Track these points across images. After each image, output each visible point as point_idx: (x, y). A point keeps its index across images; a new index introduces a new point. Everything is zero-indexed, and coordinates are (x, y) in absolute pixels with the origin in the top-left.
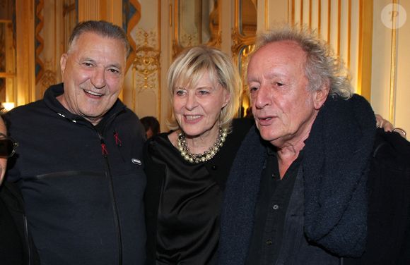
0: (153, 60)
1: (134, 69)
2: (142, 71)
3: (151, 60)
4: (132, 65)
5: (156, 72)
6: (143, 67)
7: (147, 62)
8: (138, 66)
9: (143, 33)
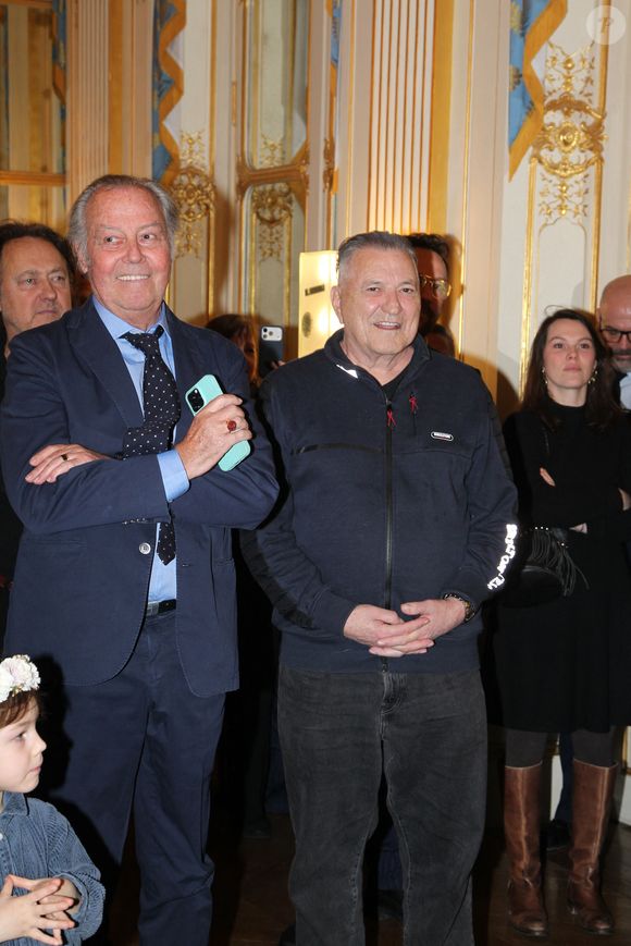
0: (583, 139)
1: (536, 161)
2: (553, 167)
3: (578, 138)
4: (530, 150)
5: (592, 170)
6: (555, 156)
7: (566, 143)
8: (544, 153)
9: (561, 59)
